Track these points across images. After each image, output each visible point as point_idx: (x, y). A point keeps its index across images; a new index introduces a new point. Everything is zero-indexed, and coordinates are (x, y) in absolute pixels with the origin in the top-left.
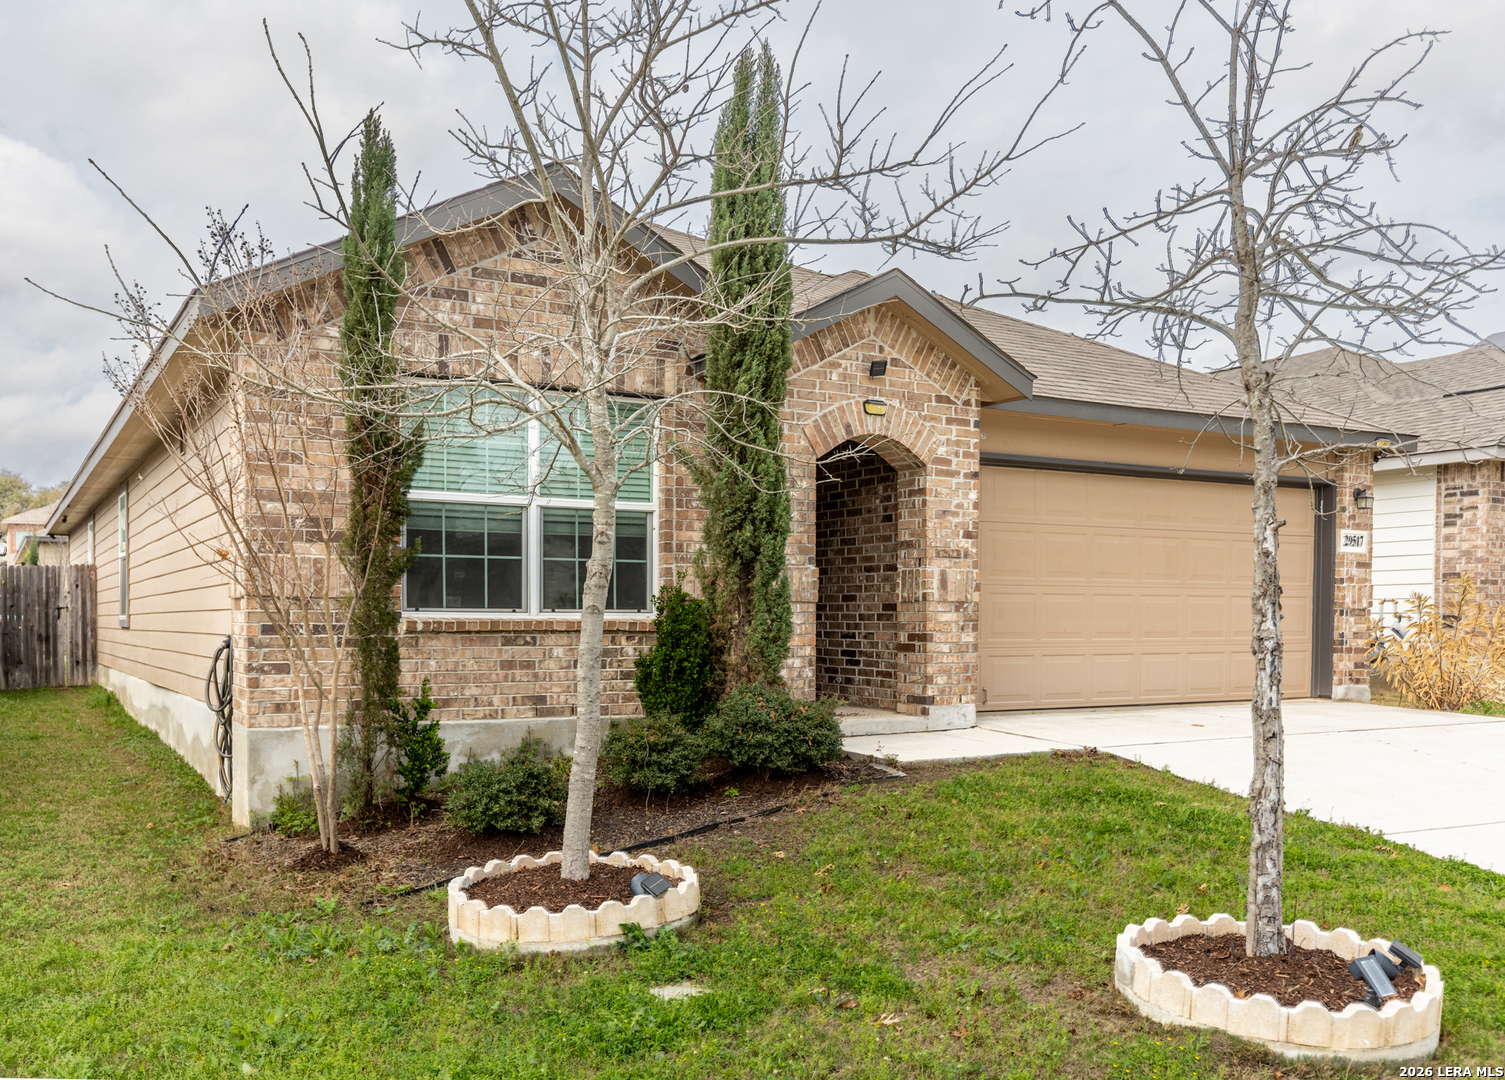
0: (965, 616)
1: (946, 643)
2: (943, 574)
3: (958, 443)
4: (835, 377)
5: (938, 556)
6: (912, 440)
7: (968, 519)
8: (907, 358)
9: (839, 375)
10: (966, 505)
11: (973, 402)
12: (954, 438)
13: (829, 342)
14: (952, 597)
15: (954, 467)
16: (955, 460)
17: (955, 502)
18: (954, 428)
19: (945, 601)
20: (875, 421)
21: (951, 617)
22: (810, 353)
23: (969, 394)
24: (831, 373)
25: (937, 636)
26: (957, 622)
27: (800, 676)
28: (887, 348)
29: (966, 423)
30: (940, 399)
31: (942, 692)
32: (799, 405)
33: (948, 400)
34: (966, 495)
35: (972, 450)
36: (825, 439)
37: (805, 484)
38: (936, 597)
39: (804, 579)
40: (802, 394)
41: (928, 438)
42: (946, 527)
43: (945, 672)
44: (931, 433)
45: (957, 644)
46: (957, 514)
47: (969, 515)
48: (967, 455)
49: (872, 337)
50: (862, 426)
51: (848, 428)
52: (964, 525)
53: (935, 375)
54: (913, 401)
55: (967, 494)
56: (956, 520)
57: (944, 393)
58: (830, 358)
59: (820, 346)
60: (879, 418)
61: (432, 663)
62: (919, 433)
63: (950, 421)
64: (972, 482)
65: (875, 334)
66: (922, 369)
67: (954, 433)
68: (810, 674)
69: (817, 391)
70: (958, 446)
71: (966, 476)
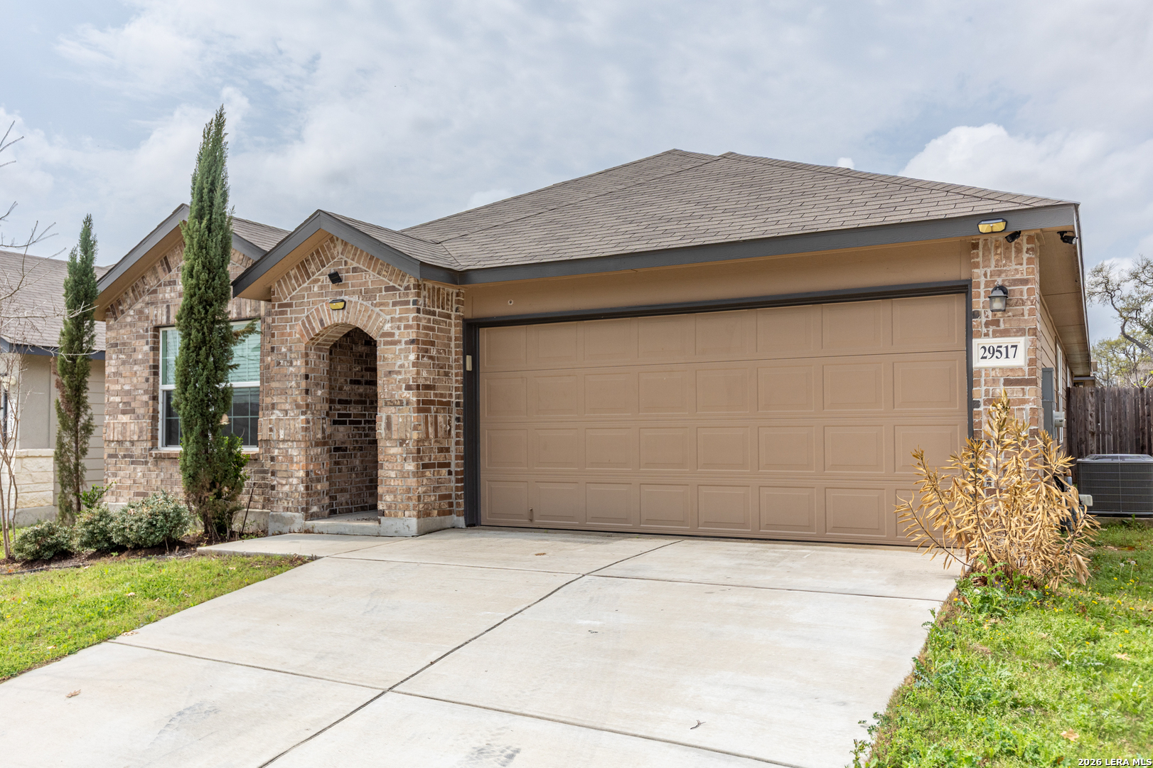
0: (407, 450)
1: (393, 470)
2: (388, 418)
3: (400, 319)
4: (316, 289)
5: (386, 404)
6: (365, 322)
7: (408, 376)
8: (364, 265)
9: (318, 287)
10: (406, 365)
11: (412, 286)
12: (397, 316)
13: (313, 266)
14: (395, 436)
15: (396, 338)
16: (397, 332)
17: (399, 363)
18: (398, 308)
19: (390, 439)
20: (338, 313)
21: (396, 450)
22: (302, 276)
23: (408, 281)
24: (314, 286)
25: (386, 465)
26: (401, 455)
27: (296, 490)
28: (349, 261)
29: (407, 303)
30: (387, 289)
31: (389, 507)
32: (295, 312)
33: (393, 289)
34: (406, 357)
35: (411, 323)
36: (307, 332)
37: (299, 363)
38: (383, 435)
39: (297, 425)
40: (297, 305)
41: (376, 320)
42: (392, 383)
43: (391, 492)
44: (378, 315)
45: (401, 471)
46: (399, 373)
47: (409, 372)
48: (407, 327)
49: (340, 256)
50: (330, 318)
51: (321, 321)
52: (405, 380)
53: (384, 273)
54: (368, 294)
55: (408, 356)
56: (400, 377)
57: (391, 284)
58: (314, 277)
59: (307, 270)
60: (341, 311)
61: (162, 474)
62: (370, 317)
63: (394, 304)
64: (411, 346)
65: (342, 254)
66: (374, 270)
67: (398, 312)
68: (302, 489)
69: (306, 300)
70: (400, 321)
71: (406, 343)
